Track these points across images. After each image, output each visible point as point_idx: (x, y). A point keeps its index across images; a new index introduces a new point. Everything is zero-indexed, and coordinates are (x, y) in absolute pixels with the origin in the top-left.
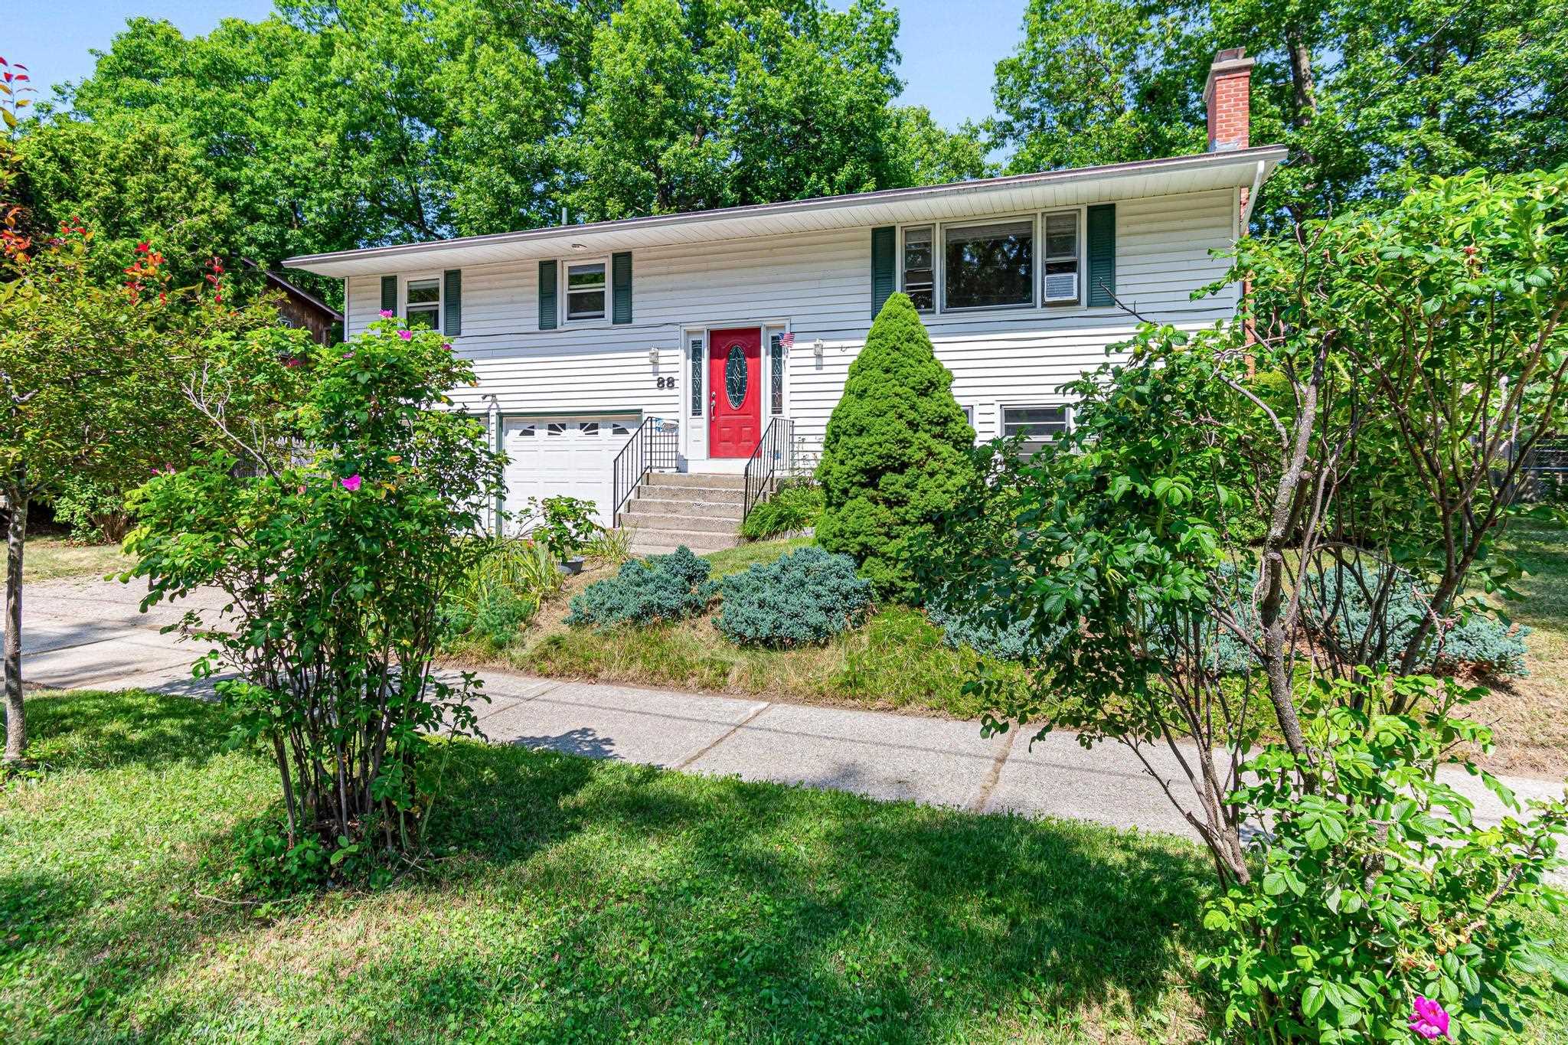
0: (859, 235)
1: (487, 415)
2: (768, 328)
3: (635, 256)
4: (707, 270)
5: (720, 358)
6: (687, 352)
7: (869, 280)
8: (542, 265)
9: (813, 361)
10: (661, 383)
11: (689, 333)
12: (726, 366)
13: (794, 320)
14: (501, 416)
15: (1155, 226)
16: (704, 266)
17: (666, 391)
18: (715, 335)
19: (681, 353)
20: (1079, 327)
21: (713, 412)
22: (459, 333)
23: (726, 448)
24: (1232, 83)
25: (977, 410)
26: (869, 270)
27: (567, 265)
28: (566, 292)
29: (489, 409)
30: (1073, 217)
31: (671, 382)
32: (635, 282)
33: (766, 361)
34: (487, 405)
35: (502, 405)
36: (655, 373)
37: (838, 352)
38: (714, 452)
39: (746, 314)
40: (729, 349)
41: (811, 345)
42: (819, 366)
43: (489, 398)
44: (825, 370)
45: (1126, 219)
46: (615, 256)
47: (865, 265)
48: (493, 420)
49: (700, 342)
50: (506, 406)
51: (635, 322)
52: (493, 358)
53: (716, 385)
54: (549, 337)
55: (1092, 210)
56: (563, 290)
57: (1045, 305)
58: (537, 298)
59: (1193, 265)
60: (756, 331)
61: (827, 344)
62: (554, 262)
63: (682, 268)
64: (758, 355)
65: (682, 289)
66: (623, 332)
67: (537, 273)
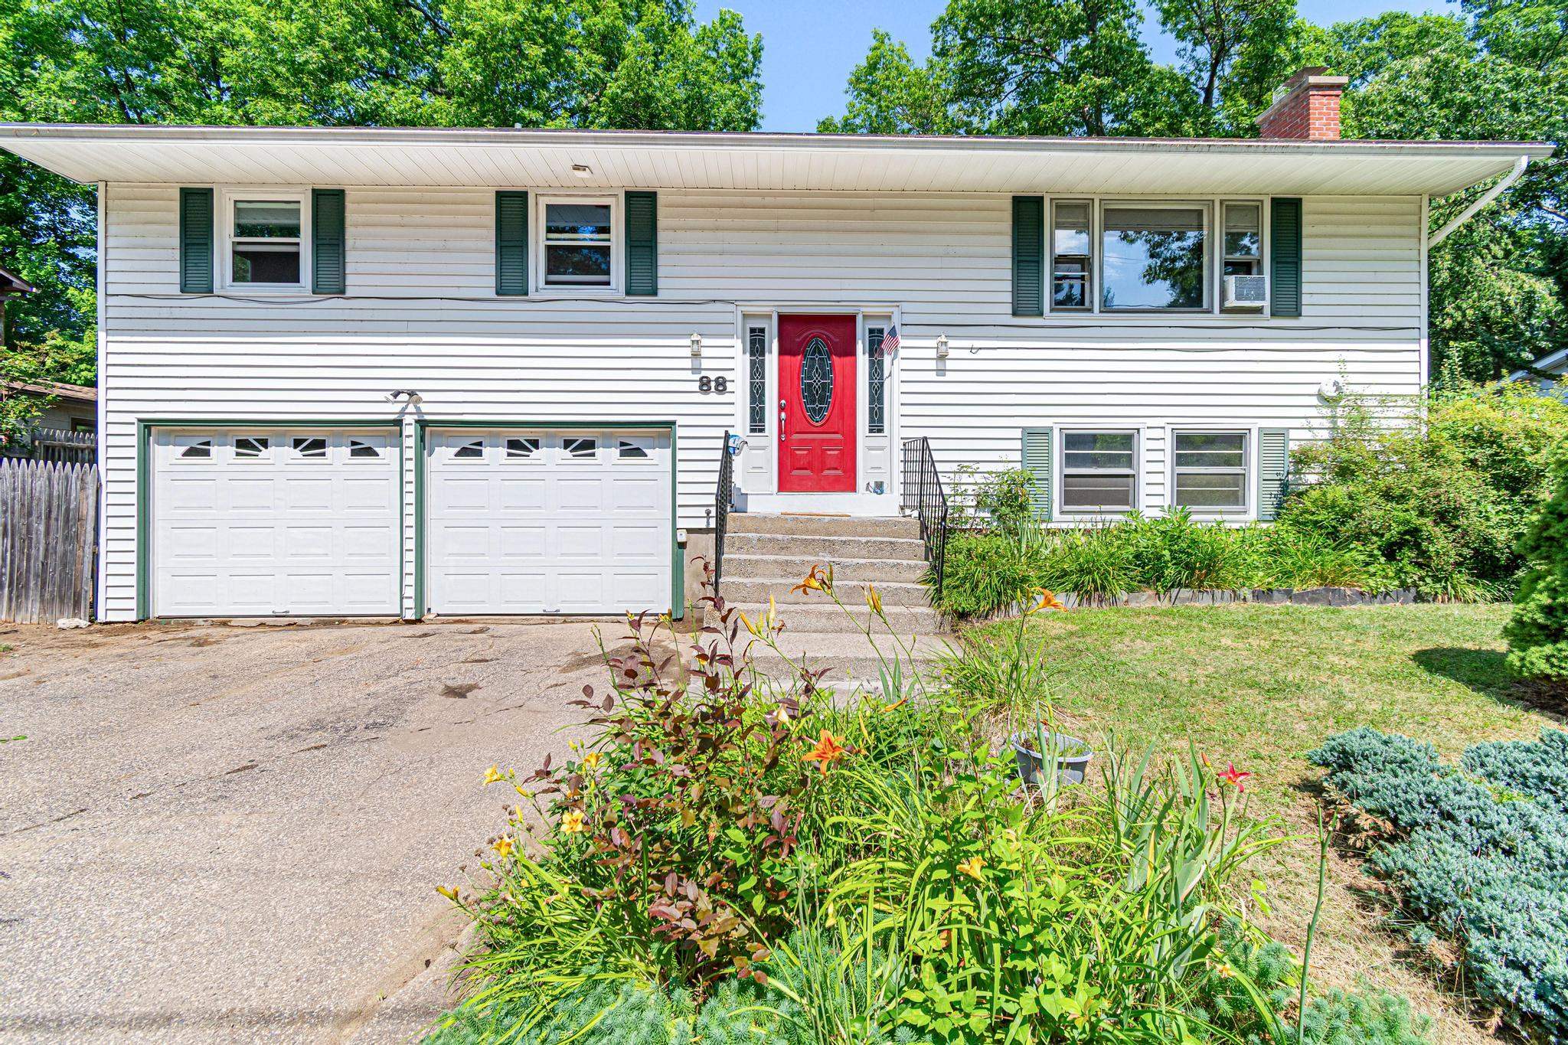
0: (994, 203)
1: (398, 423)
2: (865, 317)
3: (661, 200)
4: (778, 230)
5: (794, 354)
6: (743, 342)
7: (1008, 263)
8: (501, 196)
9: (933, 365)
10: (704, 385)
11: (745, 316)
12: (801, 366)
13: (906, 307)
14: (423, 424)
15: (1342, 230)
16: (772, 223)
17: (713, 397)
18: (788, 322)
19: (738, 343)
20: (1261, 339)
21: (784, 429)
22: (343, 292)
23: (801, 478)
24: (1325, 100)
25: (1145, 434)
26: (1008, 251)
27: (544, 201)
28: (543, 243)
29: (403, 412)
30: (1257, 209)
31: (721, 385)
32: (662, 236)
33: (862, 360)
34: (398, 408)
35: (424, 408)
36: (695, 370)
37: (966, 354)
38: (785, 484)
39: (838, 296)
40: (807, 342)
41: (933, 343)
42: (941, 371)
43: (404, 397)
44: (949, 376)
45: (1310, 217)
46: (630, 196)
47: (1004, 244)
48: (410, 430)
49: (762, 330)
50: (431, 410)
51: (662, 295)
52: (408, 334)
53: (787, 391)
54: (512, 307)
55: (1277, 203)
56: (538, 240)
57: (1223, 311)
58: (492, 247)
59: (1380, 277)
60: (851, 319)
61: (952, 343)
62: (523, 196)
63: (738, 222)
64: (852, 352)
65: (732, 253)
66: (641, 308)
67: (492, 209)
